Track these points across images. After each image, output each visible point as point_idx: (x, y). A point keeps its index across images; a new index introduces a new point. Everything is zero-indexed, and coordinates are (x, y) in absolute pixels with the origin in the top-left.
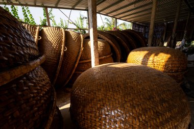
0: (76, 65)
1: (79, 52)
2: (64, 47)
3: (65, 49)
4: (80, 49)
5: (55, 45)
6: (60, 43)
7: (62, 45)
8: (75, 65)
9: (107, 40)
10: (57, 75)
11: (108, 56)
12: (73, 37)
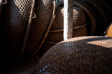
0: (46, 35)
1: (50, 21)
2: (33, 13)
3: (34, 16)
4: (51, 16)
5: (22, 11)
6: (28, 9)
7: (30, 11)
8: (44, 35)
9: (83, 7)
10: (24, 45)
11: (83, 26)
12: (44, 3)
